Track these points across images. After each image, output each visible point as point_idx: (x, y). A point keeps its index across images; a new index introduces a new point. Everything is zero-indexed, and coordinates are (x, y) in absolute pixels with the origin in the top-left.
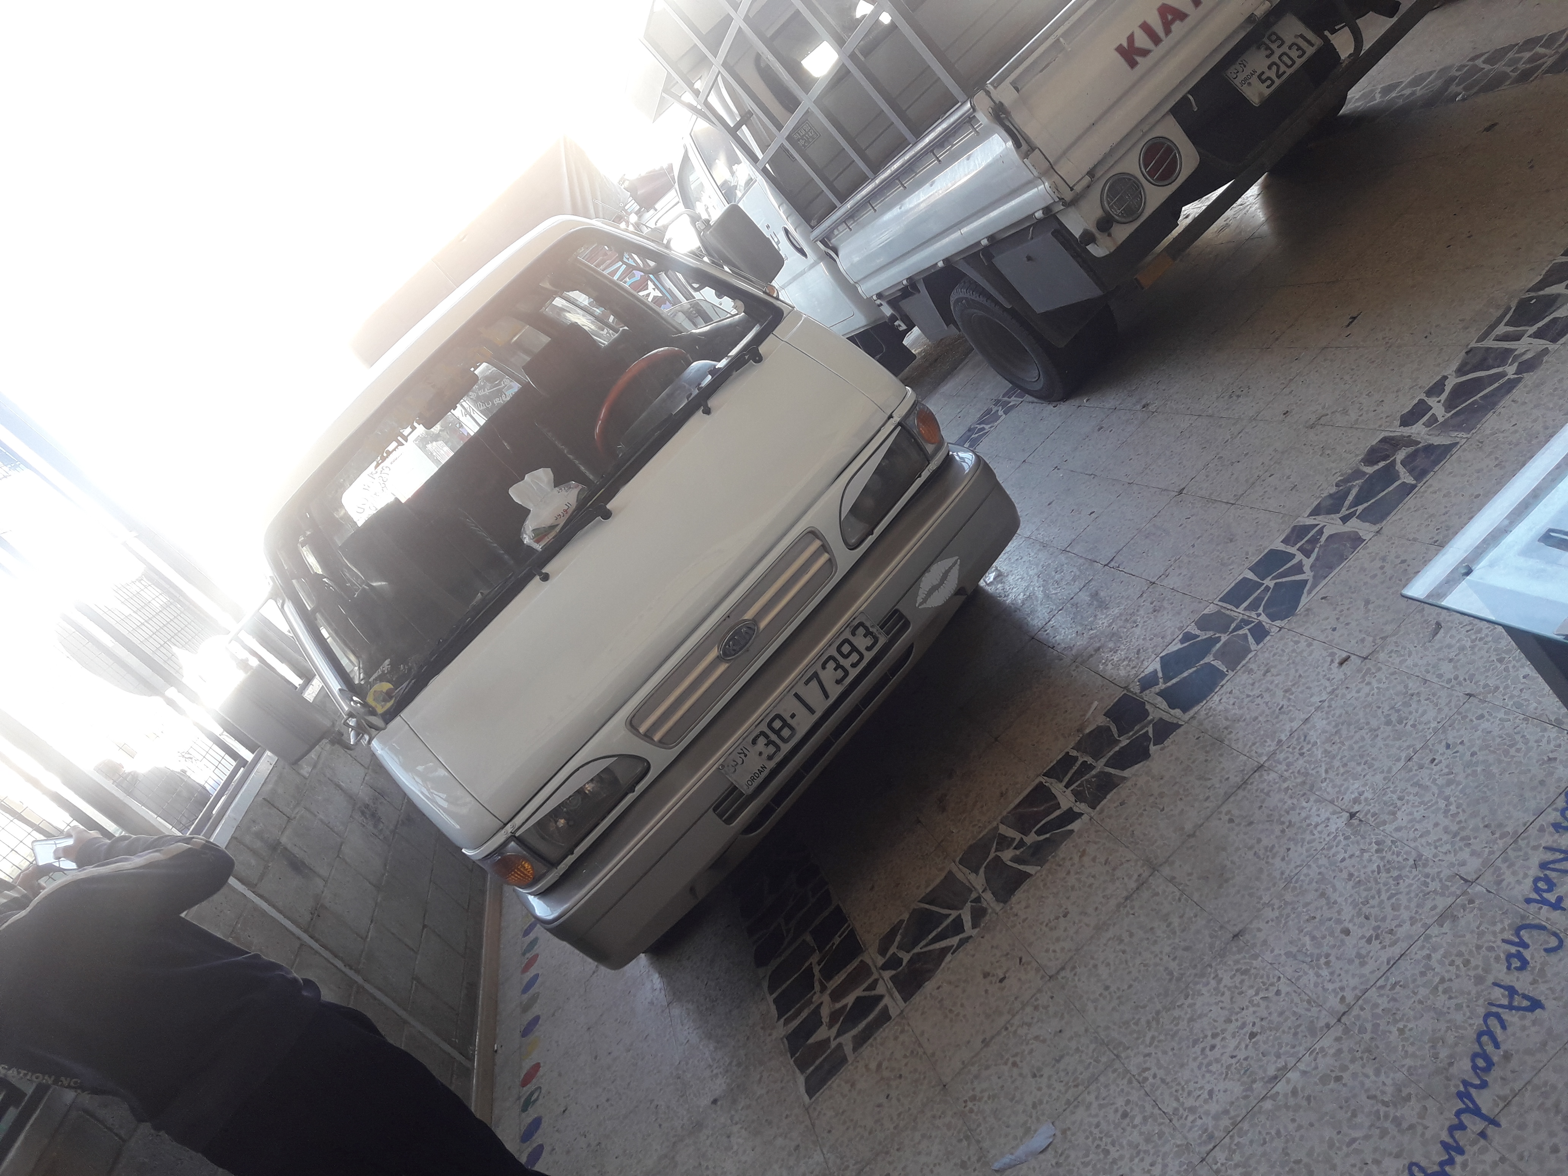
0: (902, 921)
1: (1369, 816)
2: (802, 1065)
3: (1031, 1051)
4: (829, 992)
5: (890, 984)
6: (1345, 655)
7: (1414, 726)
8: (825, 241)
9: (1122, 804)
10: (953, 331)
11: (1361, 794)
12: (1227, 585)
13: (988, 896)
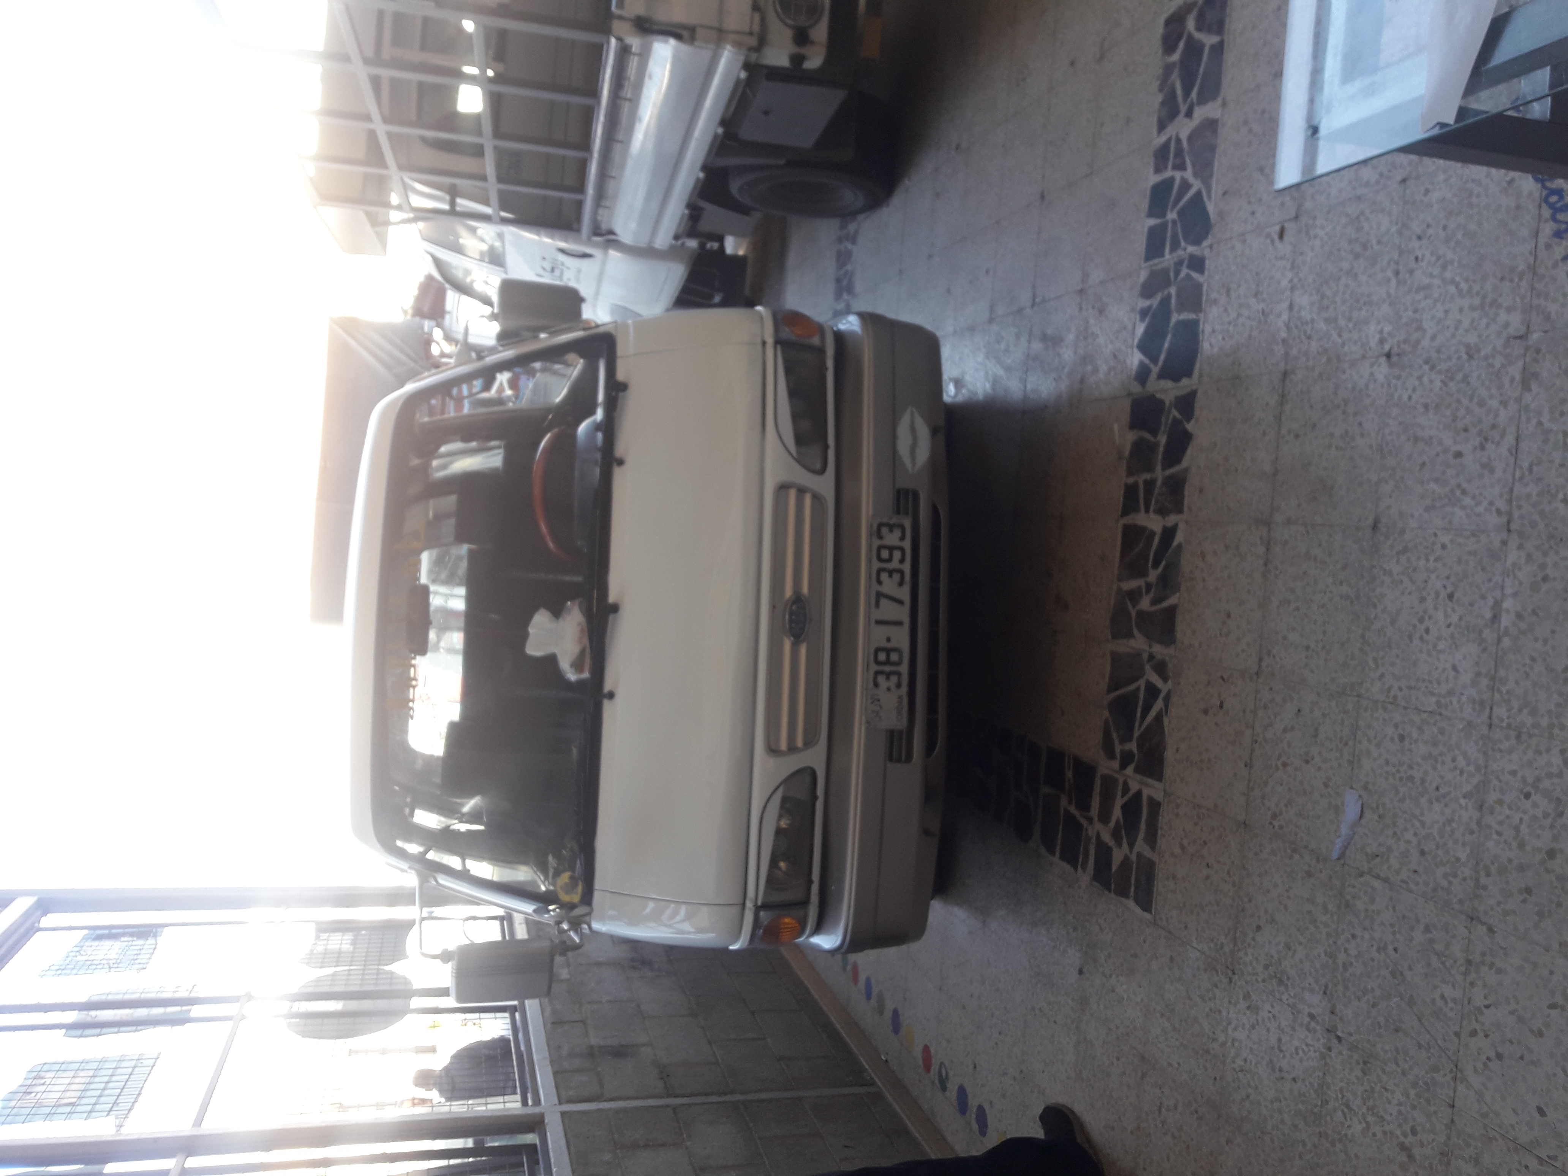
0: (1106, 722)
1: (1402, 346)
2: (1122, 892)
3: (1289, 745)
4: (1096, 819)
5: (1138, 777)
6: (1277, 228)
7: (1379, 242)
8: (597, 231)
9: (1201, 491)
10: (757, 216)
11: (1381, 332)
12: (1140, 245)
13: (1158, 650)
